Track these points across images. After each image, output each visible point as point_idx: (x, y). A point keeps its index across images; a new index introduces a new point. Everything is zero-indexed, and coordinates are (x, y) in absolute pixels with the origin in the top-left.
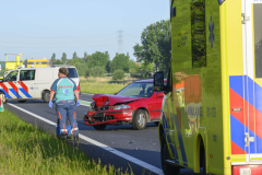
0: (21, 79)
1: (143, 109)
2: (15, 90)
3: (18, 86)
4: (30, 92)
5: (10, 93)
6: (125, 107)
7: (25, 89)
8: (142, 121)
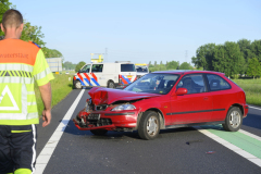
0: (93, 71)
1: (156, 110)
2: (88, 79)
3: (91, 76)
4: (99, 81)
5: (85, 82)
6: (129, 107)
7: (95, 79)
8: (152, 127)
